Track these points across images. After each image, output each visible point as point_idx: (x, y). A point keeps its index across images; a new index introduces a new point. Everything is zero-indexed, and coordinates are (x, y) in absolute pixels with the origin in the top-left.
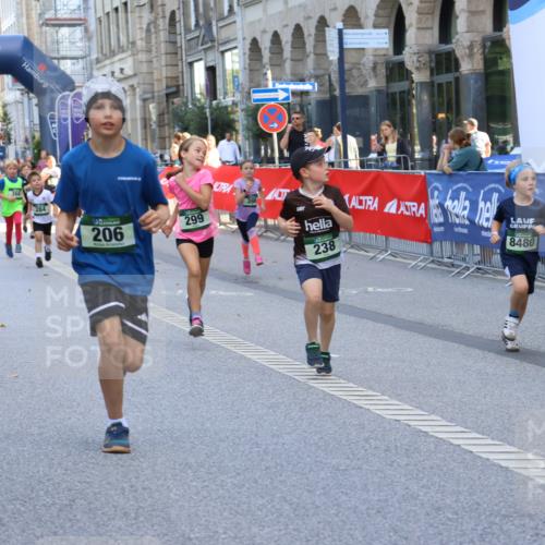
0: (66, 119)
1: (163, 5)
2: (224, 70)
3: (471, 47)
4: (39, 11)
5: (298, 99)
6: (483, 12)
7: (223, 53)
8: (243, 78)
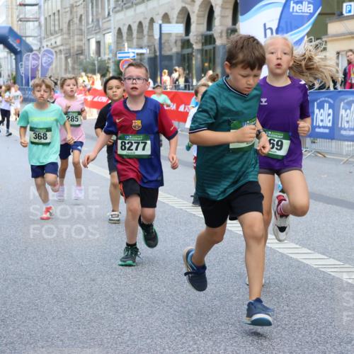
0: (28, 66)
1: (76, 12)
2: (104, 43)
3: (221, 33)
4: (17, 14)
5: (139, 57)
6: (228, 16)
7: (104, 34)
8: (113, 47)
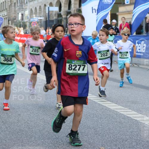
1: (13, 1)
3: (74, 11)
5: (40, 21)
7: (25, 11)
